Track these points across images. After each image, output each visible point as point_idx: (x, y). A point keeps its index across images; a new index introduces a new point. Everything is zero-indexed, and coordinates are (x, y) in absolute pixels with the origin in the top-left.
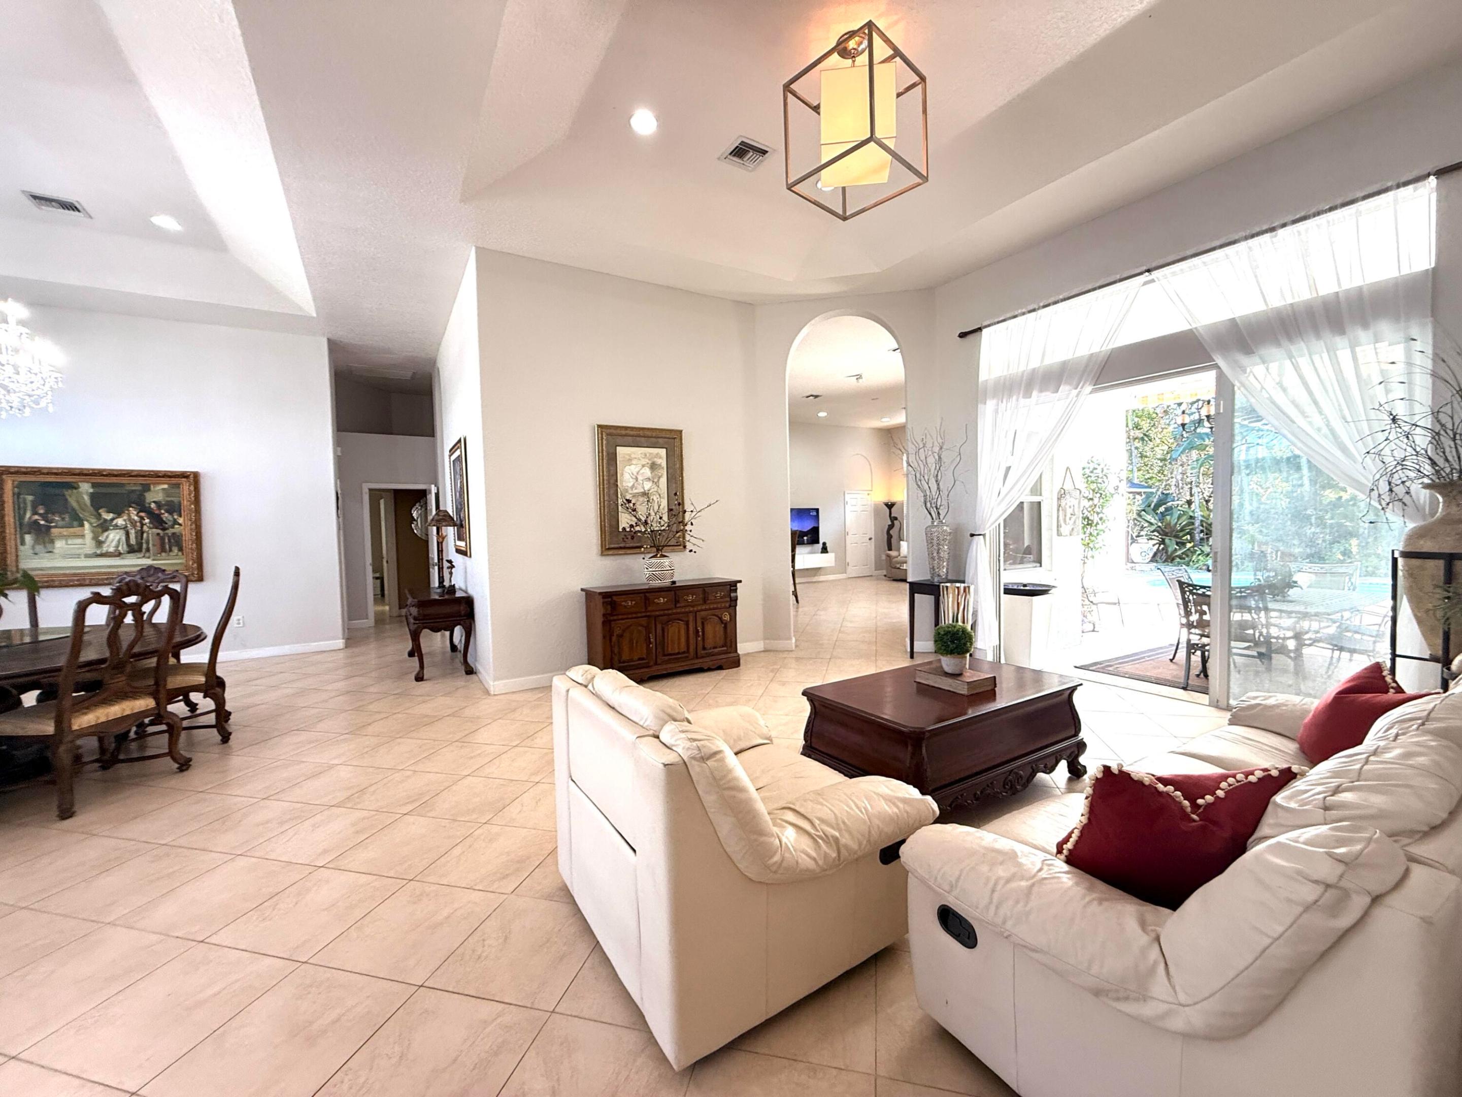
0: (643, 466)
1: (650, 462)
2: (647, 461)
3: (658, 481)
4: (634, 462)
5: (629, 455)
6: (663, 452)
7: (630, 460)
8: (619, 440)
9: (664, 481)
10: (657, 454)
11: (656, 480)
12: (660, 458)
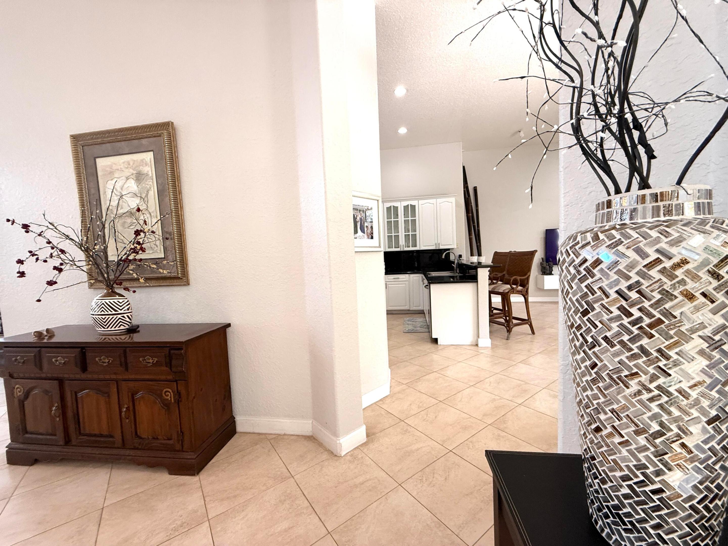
0: (127, 179)
1: (135, 172)
2: (131, 171)
3: (147, 196)
4: (116, 175)
5: (111, 167)
6: (149, 156)
7: (111, 173)
8: (97, 149)
9: (153, 194)
10: (142, 161)
11: (143, 196)
12: (146, 164)
